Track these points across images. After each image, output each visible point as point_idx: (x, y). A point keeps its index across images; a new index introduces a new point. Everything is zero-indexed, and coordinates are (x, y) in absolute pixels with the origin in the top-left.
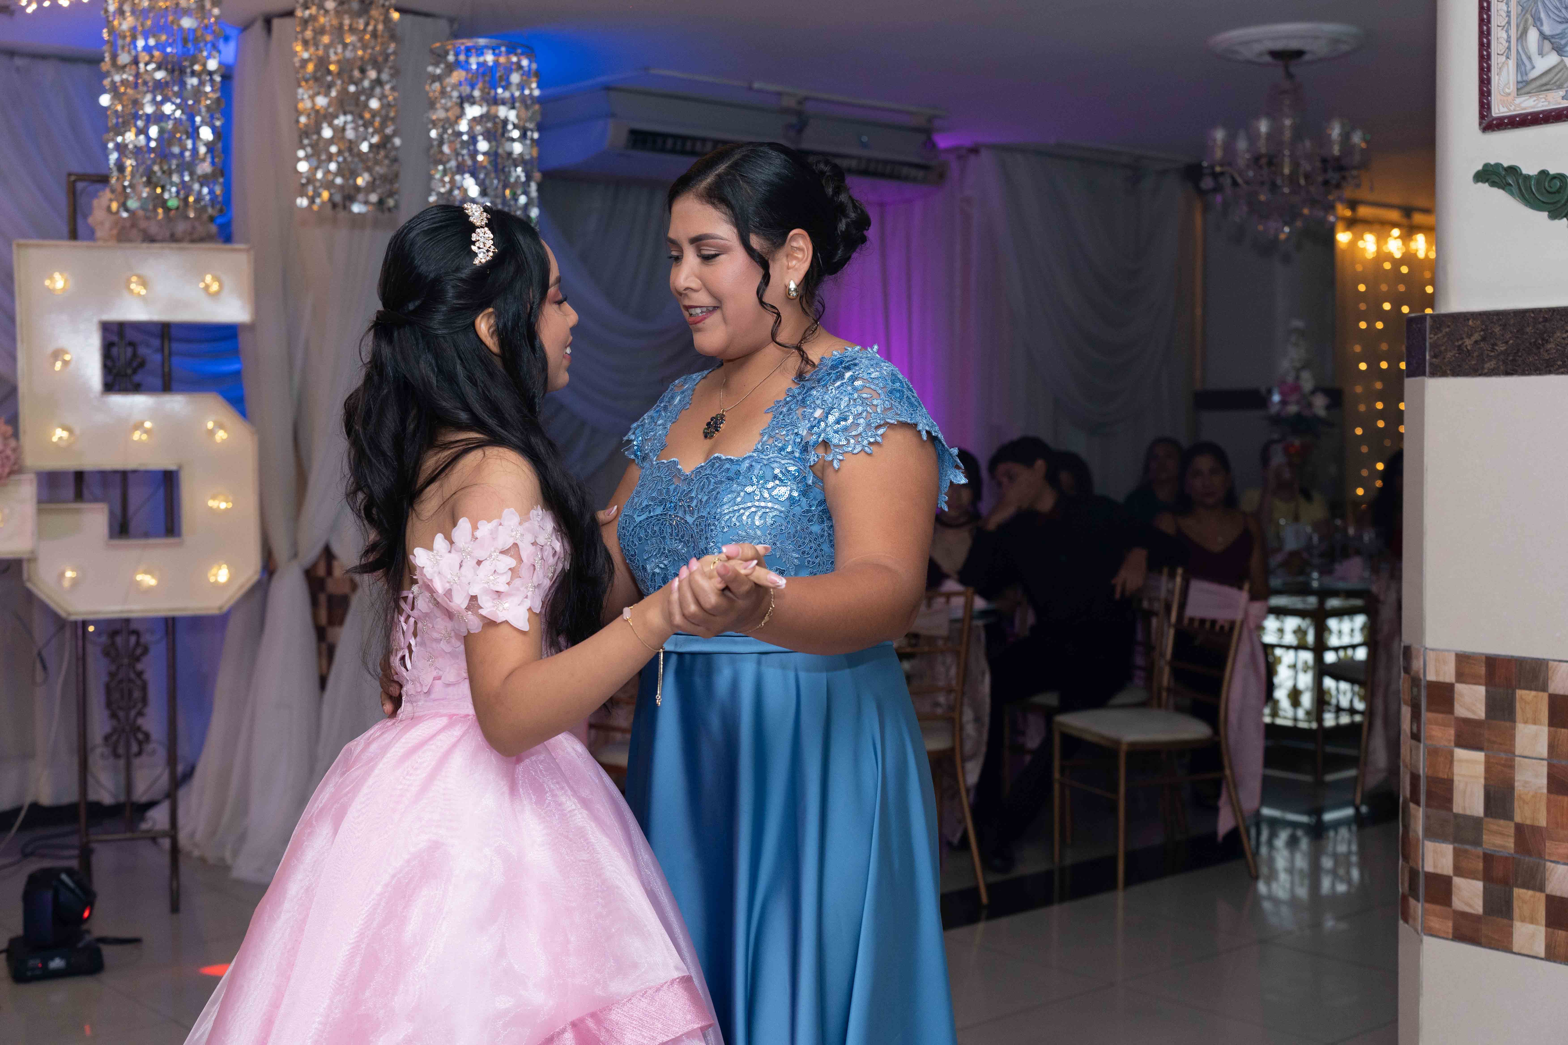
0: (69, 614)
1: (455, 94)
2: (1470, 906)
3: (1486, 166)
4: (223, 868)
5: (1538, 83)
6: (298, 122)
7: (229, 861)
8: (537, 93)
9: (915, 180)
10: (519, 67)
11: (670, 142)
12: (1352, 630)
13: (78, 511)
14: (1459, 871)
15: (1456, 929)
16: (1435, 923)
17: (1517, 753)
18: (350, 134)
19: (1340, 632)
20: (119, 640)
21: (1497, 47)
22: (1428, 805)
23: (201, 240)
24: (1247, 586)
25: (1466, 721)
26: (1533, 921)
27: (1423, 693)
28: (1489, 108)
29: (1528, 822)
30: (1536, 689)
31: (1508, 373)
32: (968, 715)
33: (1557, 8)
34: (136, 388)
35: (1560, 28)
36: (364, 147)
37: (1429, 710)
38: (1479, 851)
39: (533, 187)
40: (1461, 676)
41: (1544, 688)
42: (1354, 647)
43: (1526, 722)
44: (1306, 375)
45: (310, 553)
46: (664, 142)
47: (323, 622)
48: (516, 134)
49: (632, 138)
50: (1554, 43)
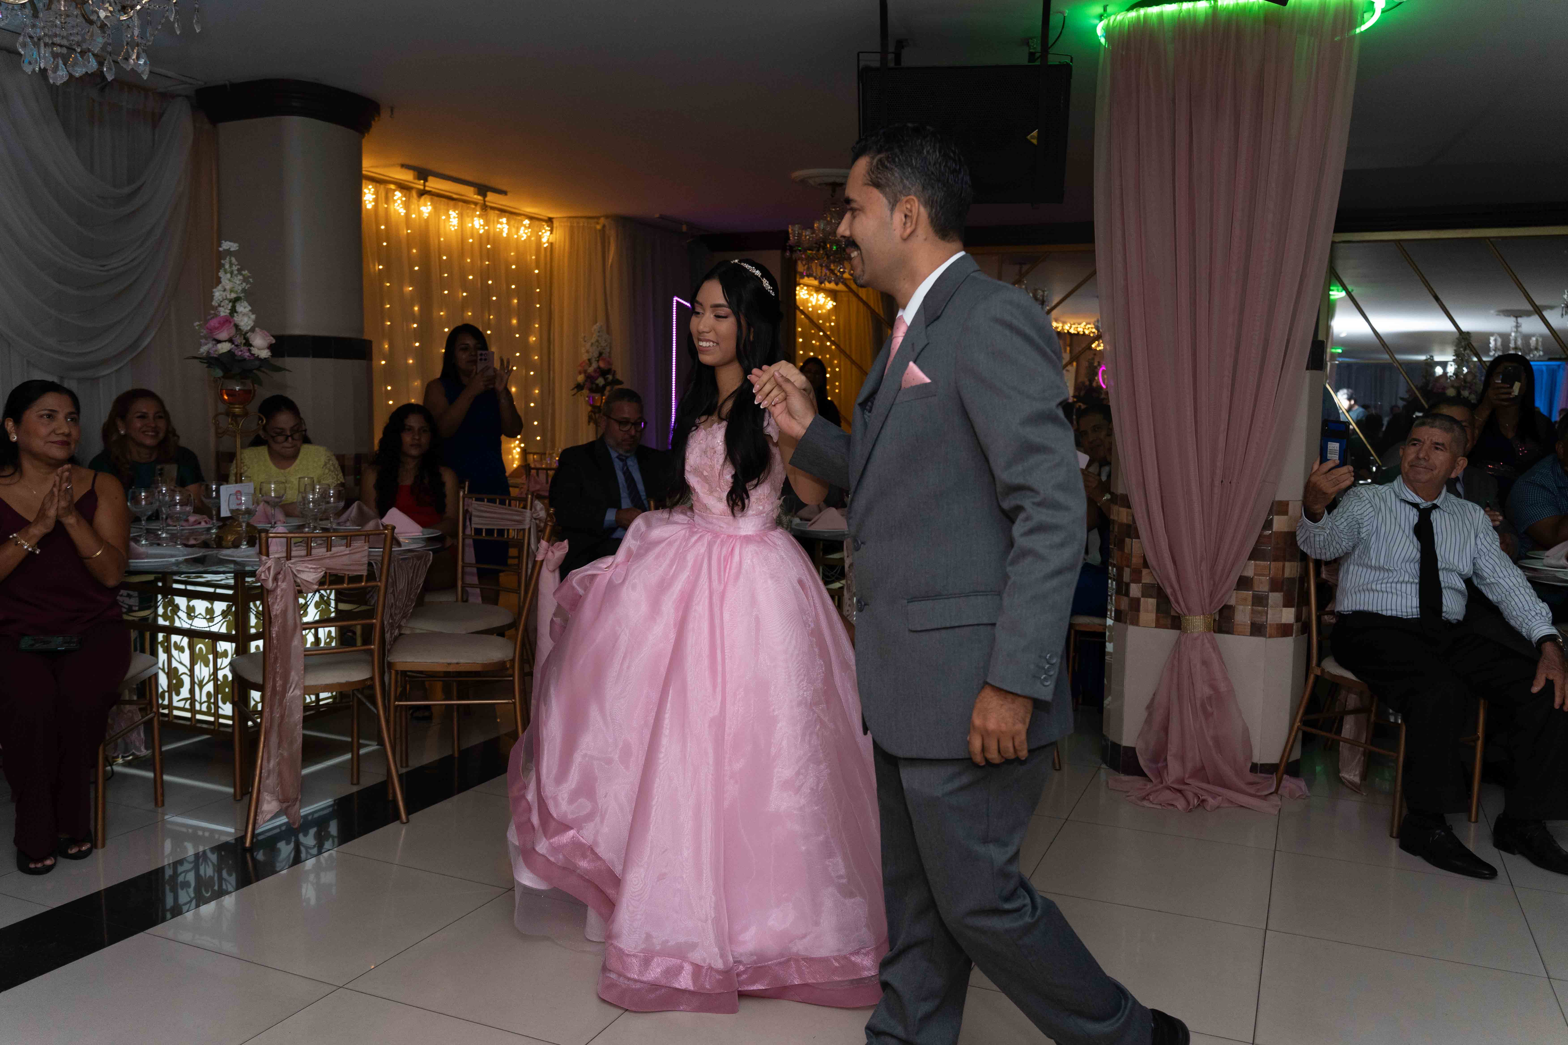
44: (243, 308)
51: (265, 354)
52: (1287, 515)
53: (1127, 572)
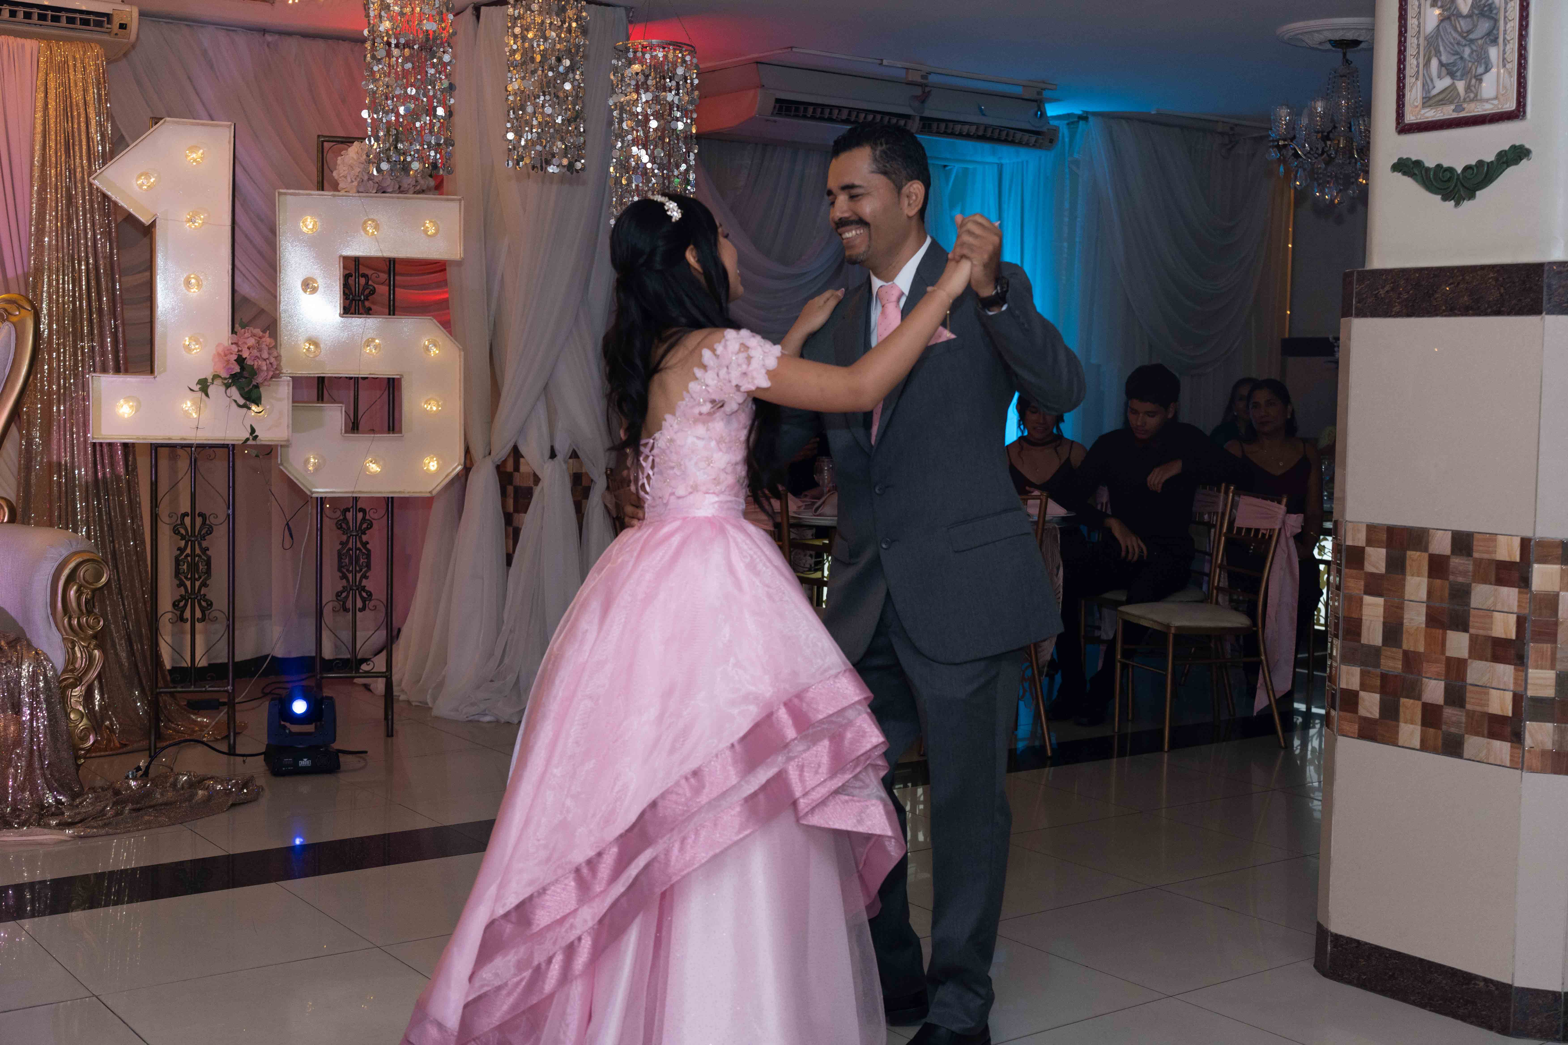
0: (312, 493)
1: (633, 83)
2: (1371, 713)
3: (1400, 159)
4: (425, 708)
5: (1437, 99)
6: (507, 99)
7: (430, 705)
8: (696, 82)
9: (1027, 145)
10: (684, 61)
11: (811, 109)
13: (321, 409)
14: (1364, 687)
15: (1360, 730)
16: (1346, 726)
17: (1406, 598)
18: (548, 110)
20: (349, 515)
21: (1410, 70)
22: (1344, 639)
23: (422, 192)
24: (1285, 500)
25: (1372, 575)
26: (1412, 722)
27: (1344, 554)
28: (1403, 116)
29: (1412, 649)
30: (1421, 551)
31: (1409, 315)
33: (1451, 43)
34: (368, 312)
35: (1452, 59)
36: (559, 120)
37: (1346, 567)
38: (1378, 671)
39: (692, 156)
40: (1370, 542)
41: (1426, 550)
43: (1413, 575)
45: (501, 451)
46: (806, 110)
47: (511, 509)
48: (678, 114)
49: (778, 105)
50: (1449, 70)
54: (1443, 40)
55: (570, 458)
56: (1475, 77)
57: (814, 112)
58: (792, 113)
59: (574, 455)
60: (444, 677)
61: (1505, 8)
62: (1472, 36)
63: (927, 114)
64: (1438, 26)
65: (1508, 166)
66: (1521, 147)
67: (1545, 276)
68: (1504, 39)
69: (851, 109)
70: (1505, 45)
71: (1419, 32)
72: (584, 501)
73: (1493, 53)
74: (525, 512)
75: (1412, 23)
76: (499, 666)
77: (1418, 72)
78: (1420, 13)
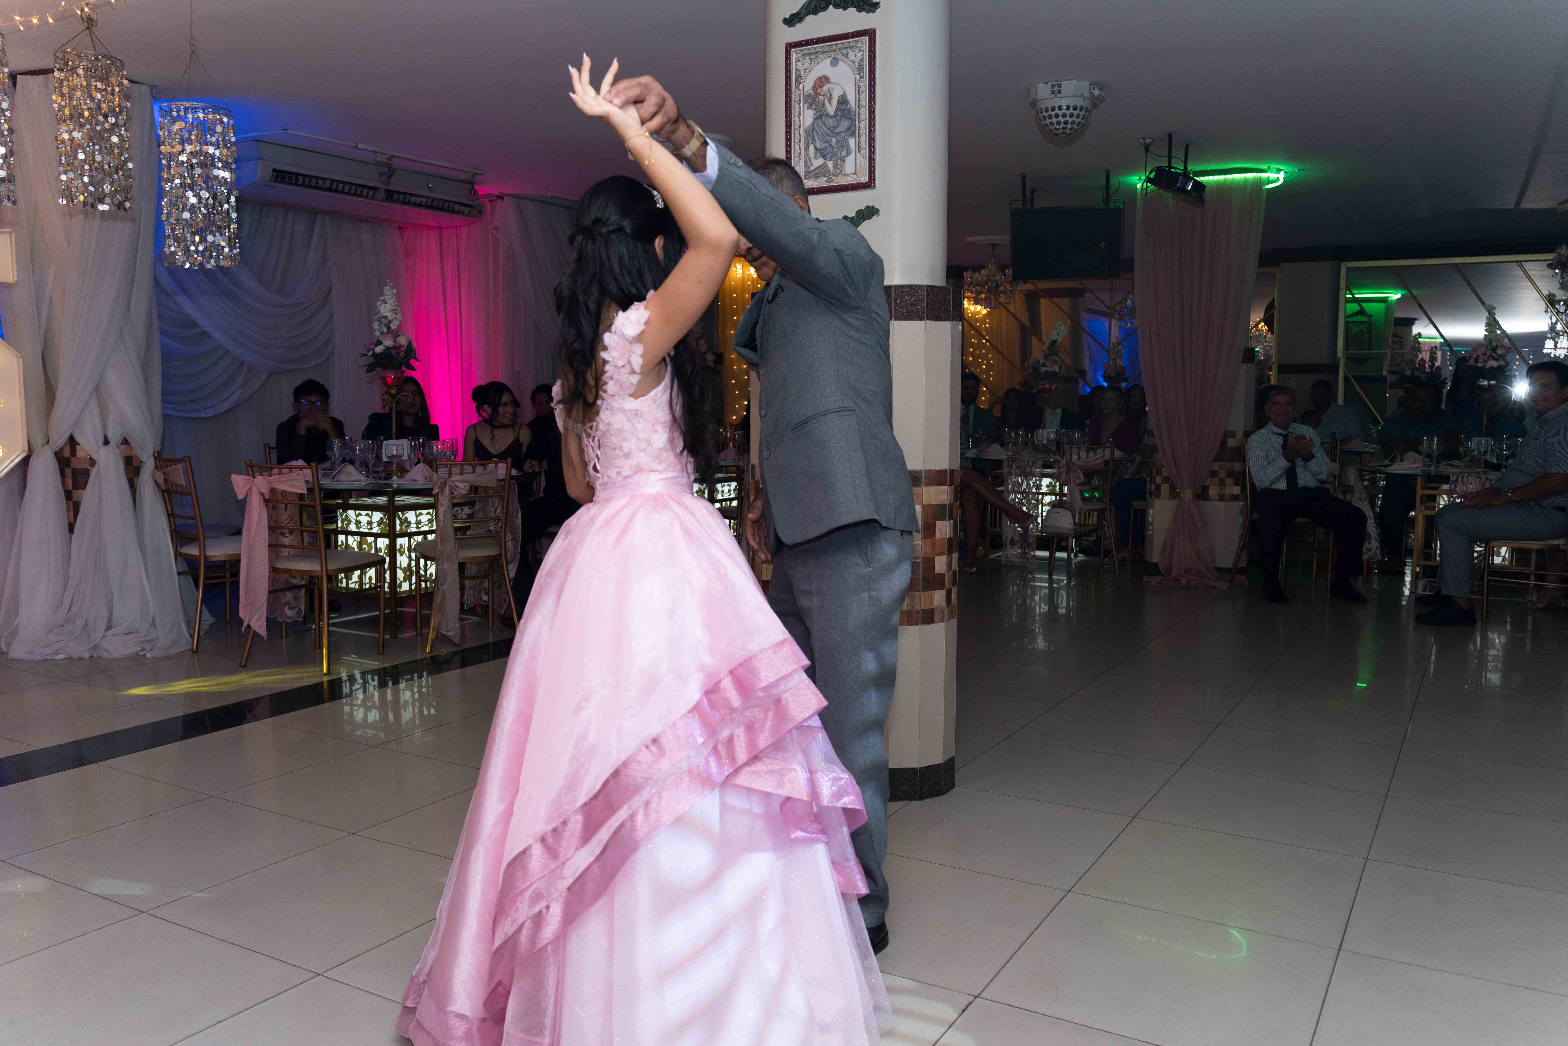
1: (178, 137)
5: (814, 173)
9: (463, 213)
11: (301, 179)
12: (730, 491)
19: (723, 492)
21: (795, 152)
32: (509, 536)
33: (822, 135)
35: (824, 145)
39: (233, 199)
42: (731, 500)
44: (702, 342)
45: (59, 440)
46: (297, 179)
47: (70, 487)
48: (220, 165)
49: (275, 174)
50: (822, 153)
51: (712, 364)
52: (1234, 437)
53: (1154, 471)
54: (817, 133)
55: (122, 444)
56: (840, 158)
57: (304, 181)
58: (287, 181)
59: (125, 442)
60: (17, 626)
61: (859, 112)
62: (837, 130)
63: (392, 188)
64: (813, 122)
65: (864, 220)
66: (873, 207)
67: (893, 294)
68: (859, 133)
69: (332, 181)
70: (860, 137)
71: (800, 126)
72: (135, 479)
73: (852, 142)
74: (84, 489)
75: (795, 120)
76: (67, 614)
77: (800, 154)
78: (800, 113)
